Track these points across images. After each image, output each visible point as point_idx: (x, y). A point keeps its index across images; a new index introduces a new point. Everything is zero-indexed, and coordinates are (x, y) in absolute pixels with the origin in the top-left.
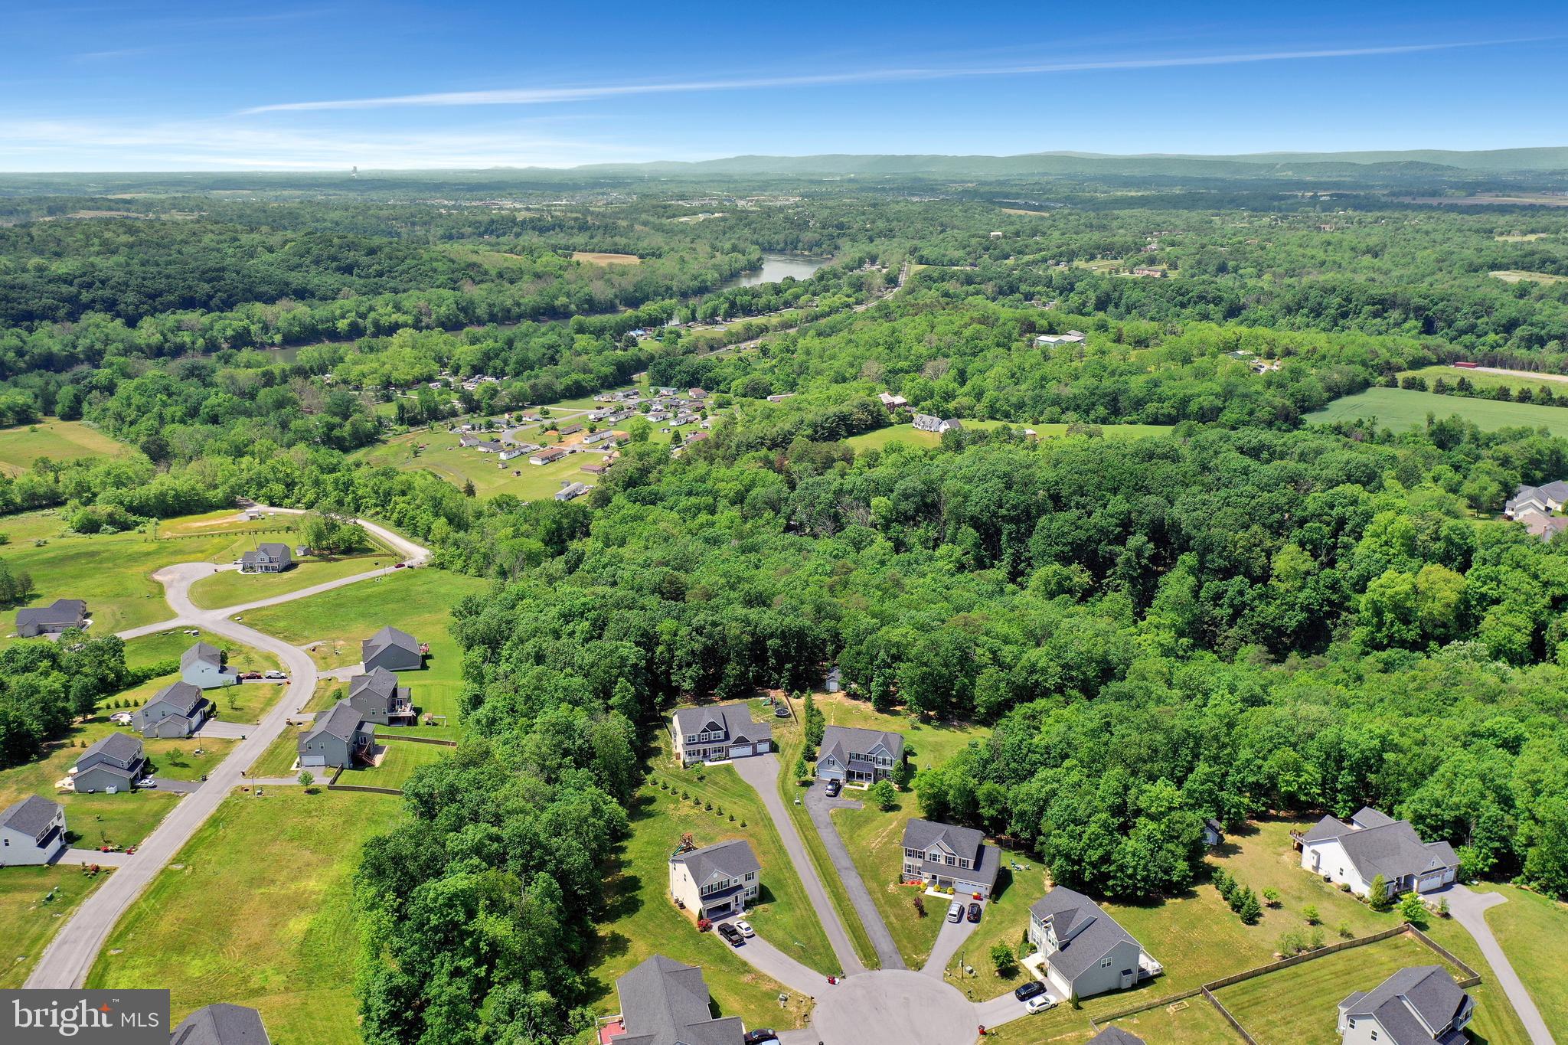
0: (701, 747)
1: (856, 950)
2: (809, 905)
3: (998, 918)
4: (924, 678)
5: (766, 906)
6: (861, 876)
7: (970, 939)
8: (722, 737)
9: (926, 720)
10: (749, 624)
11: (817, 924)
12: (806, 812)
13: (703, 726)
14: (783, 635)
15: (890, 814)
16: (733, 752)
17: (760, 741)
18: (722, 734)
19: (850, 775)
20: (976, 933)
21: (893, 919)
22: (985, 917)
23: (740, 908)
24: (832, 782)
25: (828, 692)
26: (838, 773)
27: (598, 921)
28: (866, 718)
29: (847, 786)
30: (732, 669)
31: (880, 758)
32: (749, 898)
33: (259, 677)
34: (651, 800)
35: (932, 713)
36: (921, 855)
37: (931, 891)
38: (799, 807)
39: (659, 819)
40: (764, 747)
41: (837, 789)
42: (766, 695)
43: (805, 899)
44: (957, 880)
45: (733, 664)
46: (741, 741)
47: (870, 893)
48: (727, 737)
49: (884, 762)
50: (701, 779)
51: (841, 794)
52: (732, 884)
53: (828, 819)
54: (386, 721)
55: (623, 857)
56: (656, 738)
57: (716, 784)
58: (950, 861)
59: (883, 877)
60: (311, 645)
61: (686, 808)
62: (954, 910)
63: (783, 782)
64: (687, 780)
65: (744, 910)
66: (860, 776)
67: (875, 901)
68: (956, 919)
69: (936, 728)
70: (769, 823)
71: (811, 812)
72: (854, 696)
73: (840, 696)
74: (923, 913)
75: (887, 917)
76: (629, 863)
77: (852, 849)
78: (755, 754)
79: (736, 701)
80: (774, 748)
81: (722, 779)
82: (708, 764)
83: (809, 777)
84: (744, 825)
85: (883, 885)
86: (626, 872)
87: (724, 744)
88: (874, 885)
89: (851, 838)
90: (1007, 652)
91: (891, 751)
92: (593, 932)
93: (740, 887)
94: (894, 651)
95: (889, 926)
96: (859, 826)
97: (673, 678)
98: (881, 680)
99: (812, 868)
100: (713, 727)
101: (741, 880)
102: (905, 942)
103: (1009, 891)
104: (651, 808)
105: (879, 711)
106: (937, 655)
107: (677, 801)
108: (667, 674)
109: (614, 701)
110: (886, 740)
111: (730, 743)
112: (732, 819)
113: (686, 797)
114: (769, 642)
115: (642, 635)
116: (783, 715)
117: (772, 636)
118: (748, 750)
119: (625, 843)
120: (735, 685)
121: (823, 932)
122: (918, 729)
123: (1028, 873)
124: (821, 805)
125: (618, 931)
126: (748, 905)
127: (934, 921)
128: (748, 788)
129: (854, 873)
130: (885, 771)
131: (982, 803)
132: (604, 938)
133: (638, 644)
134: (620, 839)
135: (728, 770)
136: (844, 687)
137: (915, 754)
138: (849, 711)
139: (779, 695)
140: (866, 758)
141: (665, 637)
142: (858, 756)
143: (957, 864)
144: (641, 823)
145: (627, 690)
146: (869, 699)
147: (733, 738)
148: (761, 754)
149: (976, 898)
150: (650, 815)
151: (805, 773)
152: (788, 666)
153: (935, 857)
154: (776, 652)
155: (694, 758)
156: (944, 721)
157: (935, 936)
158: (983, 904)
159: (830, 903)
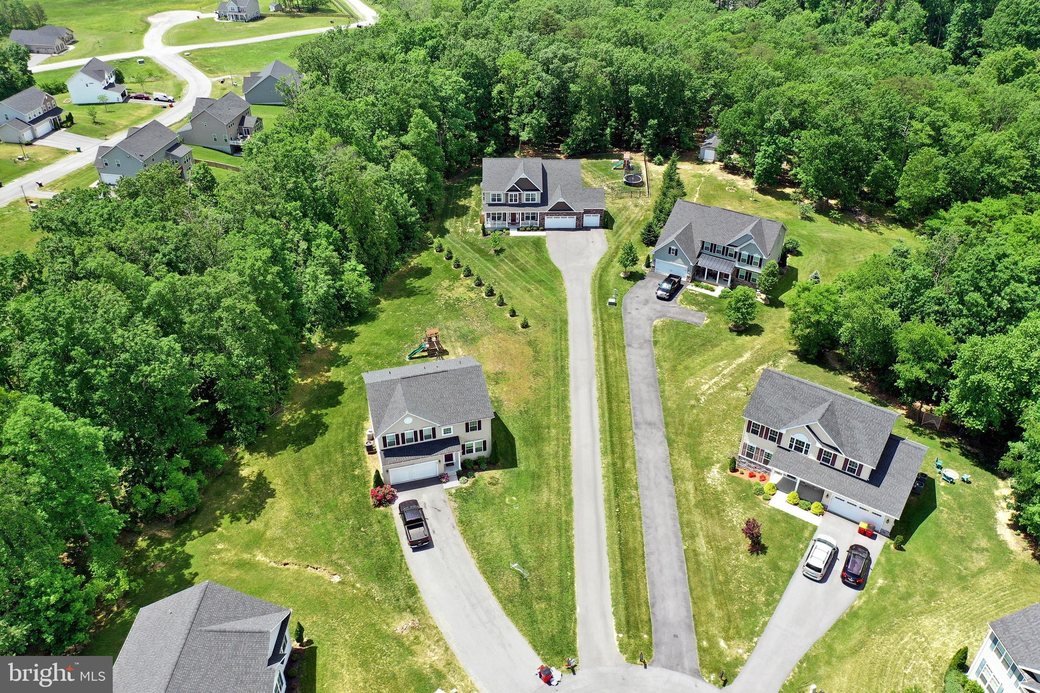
0: (508, 211)
1: (616, 604)
2: (567, 484)
3: (902, 584)
4: (829, 152)
5: (497, 473)
6: (670, 443)
7: (841, 626)
8: (538, 200)
9: (823, 209)
10: (611, 64)
11: (565, 529)
12: (619, 317)
13: (512, 184)
14: (650, 81)
15: (745, 339)
16: (550, 222)
17: (587, 212)
18: (537, 196)
19: (698, 273)
20: (853, 614)
21: (701, 544)
22: (877, 580)
23: (452, 472)
24: (669, 279)
25: (701, 162)
26: (682, 269)
27: (252, 448)
28: (741, 197)
29: (691, 287)
30: (581, 121)
31: (745, 254)
32: (473, 456)
33: (147, 99)
34: (424, 272)
35: (832, 202)
36: (775, 437)
37: (781, 502)
38: (612, 310)
39: (419, 299)
40: (592, 220)
41: (675, 287)
42: (620, 157)
43: (565, 470)
44: (834, 494)
45: (584, 114)
46: (562, 209)
47: (676, 478)
48: (544, 201)
49: (750, 260)
50: (498, 252)
51: (679, 297)
52: (441, 435)
53: (648, 334)
54: (229, 150)
55: (345, 349)
56: (469, 194)
57: (514, 260)
58: (826, 459)
59: (704, 449)
60: (221, 79)
61: (462, 289)
62: (819, 558)
63: (604, 269)
64: (480, 251)
65: (459, 475)
66: (712, 275)
67: (679, 498)
68: (819, 576)
69: (836, 221)
70: (561, 327)
71: (627, 320)
72: (732, 169)
73: (714, 169)
74: (757, 547)
75: (693, 537)
76: (345, 361)
77: (669, 389)
78: (580, 227)
79: (584, 161)
80: (607, 222)
81: (525, 256)
82: (514, 233)
83: (641, 267)
84: (525, 326)
85: (702, 465)
86: (335, 374)
87: (538, 210)
88: (686, 464)
89: (674, 369)
90: (954, 131)
91: (763, 247)
92: (235, 465)
93: (455, 441)
94: (796, 113)
95: (691, 558)
96: (692, 352)
97: (512, 125)
98: (770, 149)
99: (597, 412)
100: (524, 185)
101: (457, 430)
102: (712, 603)
103: (926, 527)
104: (417, 283)
105: (762, 191)
106: (857, 121)
107: (456, 278)
108: (506, 119)
109: (407, 139)
110: (758, 230)
111: (546, 209)
112: (513, 314)
113: (469, 274)
114: (632, 89)
115: (474, 66)
116: (634, 183)
117: (637, 80)
118: (571, 222)
119: (359, 328)
120: (585, 141)
121: (570, 548)
122: (810, 219)
123: (966, 490)
124: (646, 310)
125: (269, 475)
126: (468, 469)
127: (775, 567)
128: (555, 273)
129: (659, 435)
130: (749, 274)
131: (902, 355)
132: (243, 480)
133: (466, 76)
134: (354, 321)
135: (538, 245)
136: (722, 156)
137: (799, 254)
138: (721, 187)
139: (638, 159)
140: (725, 251)
141: (504, 72)
142: (713, 247)
143: (839, 464)
144: (397, 302)
145: (424, 126)
146: (749, 175)
147: (551, 204)
148: (588, 229)
149: (862, 532)
150: (411, 293)
151: (634, 261)
152: (653, 122)
153: (799, 447)
154: (640, 101)
155: (499, 224)
156: (847, 213)
157: (771, 604)
158: (876, 547)
159: (601, 488)
